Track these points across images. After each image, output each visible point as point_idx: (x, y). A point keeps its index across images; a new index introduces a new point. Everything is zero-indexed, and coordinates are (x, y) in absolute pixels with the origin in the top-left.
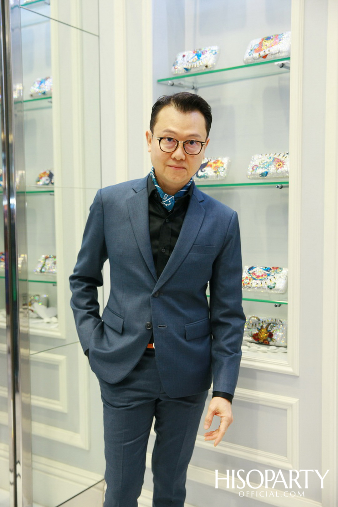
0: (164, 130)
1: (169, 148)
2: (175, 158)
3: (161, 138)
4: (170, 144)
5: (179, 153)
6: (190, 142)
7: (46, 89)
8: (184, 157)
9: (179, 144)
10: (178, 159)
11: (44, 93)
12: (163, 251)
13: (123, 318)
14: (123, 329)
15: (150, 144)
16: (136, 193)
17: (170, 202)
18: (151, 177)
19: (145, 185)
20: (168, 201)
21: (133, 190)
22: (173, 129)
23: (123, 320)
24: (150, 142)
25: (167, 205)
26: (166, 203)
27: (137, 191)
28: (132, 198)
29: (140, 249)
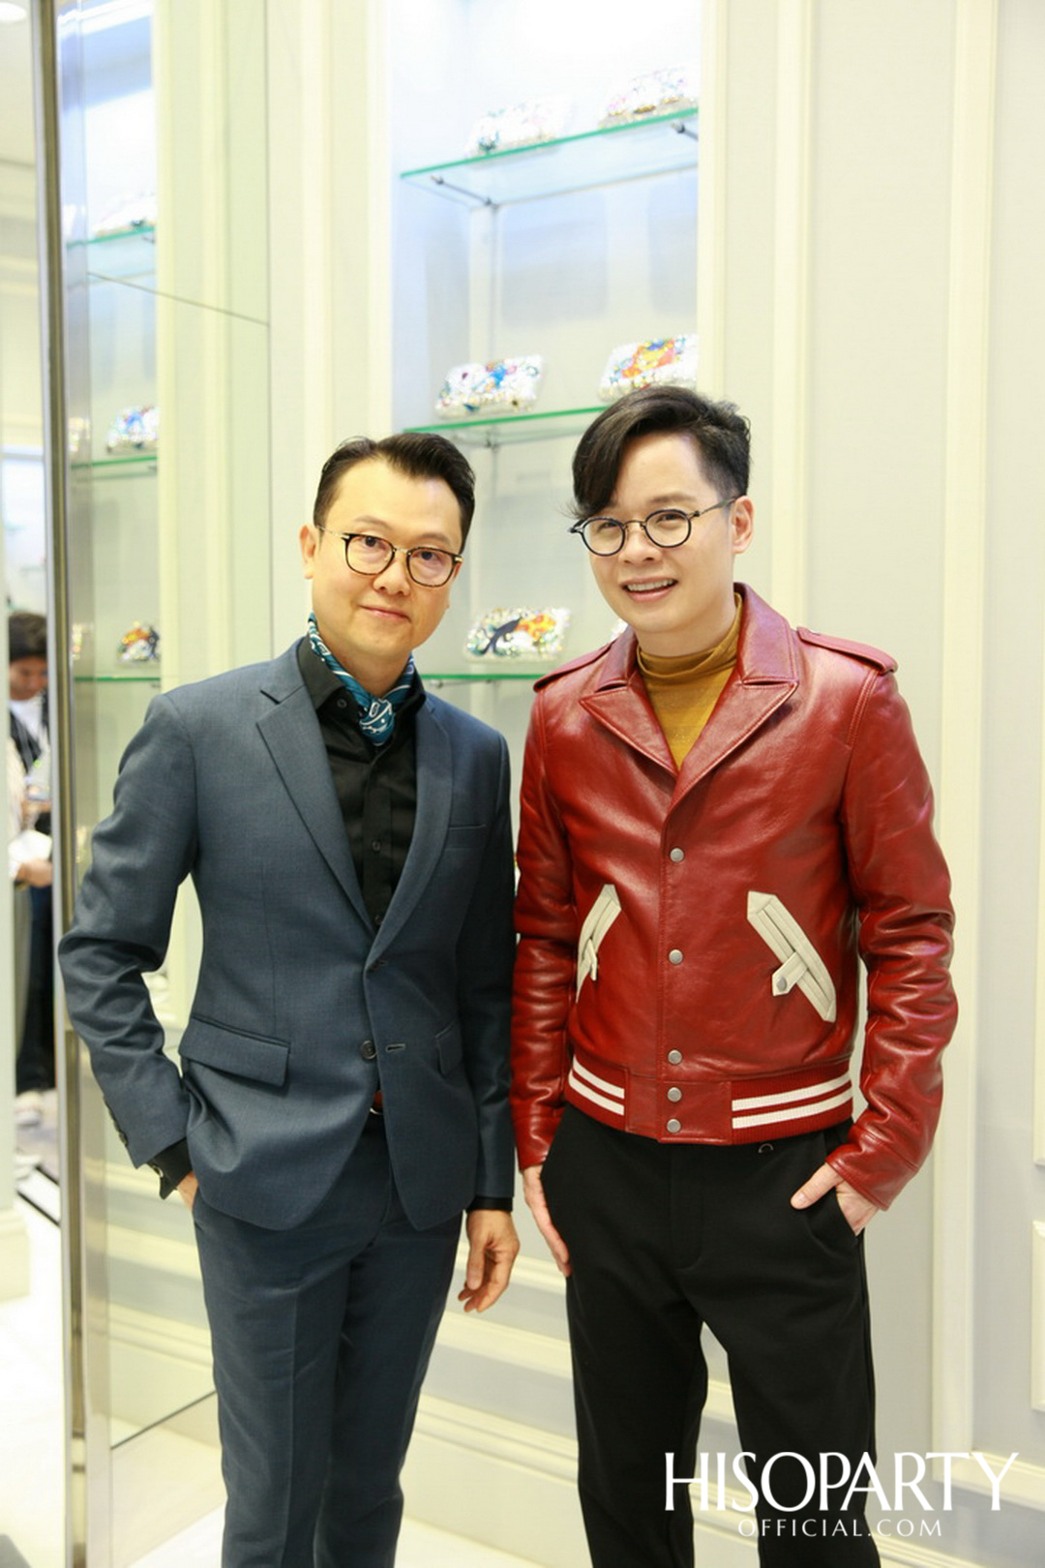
0: (356, 517)
1: (371, 561)
2: (383, 588)
3: (352, 536)
4: (374, 553)
5: (394, 576)
6: (424, 551)
7: (148, 437)
8: (406, 587)
9: (397, 554)
10: (390, 590)
11: (139, 446)
12: (375, 849)
13: (288, 1044)
14: (289, 1075)
15: (310, 560)
16: (277, 702)
17: (383, 721)
18: (318, 653)
19: (299, 682)
20: (379, 719)
21: (264, 697)
22: (381, 515)
23: (286, 1049)
24: (312, 552)
25: (375, 730)
26: (374, 725)
27: (279, 699)
28: (270, 718)
29: (323, 850)
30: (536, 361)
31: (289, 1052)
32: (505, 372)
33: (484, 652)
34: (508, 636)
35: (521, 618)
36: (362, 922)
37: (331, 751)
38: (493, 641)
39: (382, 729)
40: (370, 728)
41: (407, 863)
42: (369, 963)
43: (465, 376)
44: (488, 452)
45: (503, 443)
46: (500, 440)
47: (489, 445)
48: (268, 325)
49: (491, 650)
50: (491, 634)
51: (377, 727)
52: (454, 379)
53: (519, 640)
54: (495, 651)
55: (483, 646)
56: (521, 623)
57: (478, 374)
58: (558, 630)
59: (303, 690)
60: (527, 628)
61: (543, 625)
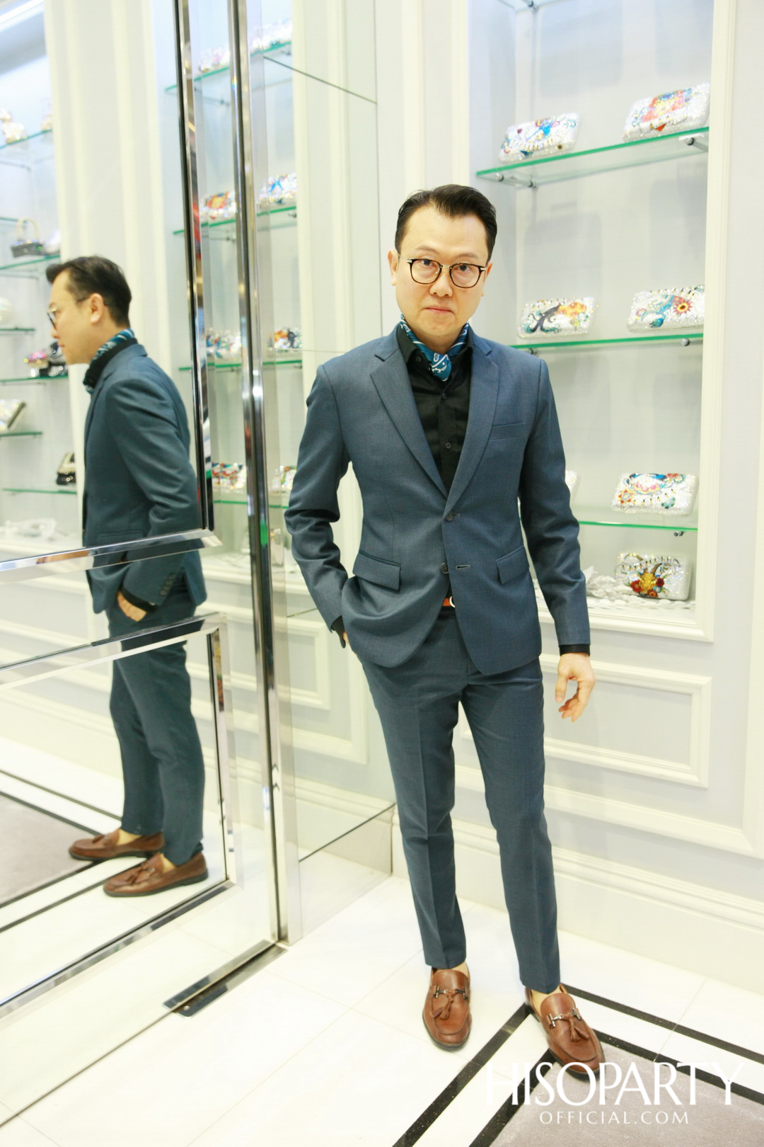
0: (417, 247)
2: (435, 293)
5: (442, 284)
6: (460, 266)
8: (450, 292)
10: (441, 295)
12: (448, 448)
13: (398, 565)
14: (401, 583)
15: (394, 273)
16: (383, 360)
17: (444, 364)
18: (404, 330)
19: (396, 346)
20: (440, 364)
21: (377, 358)
22: (433, 244)
23: (399, 568)
24: (395, 268)
25: (440, 370)
26: (438, 367)
27: (384, 358)
28: (379, 370)
29: (411, 449)
30: (574, 116)
31: (400, 569)
32: (551, 125)
33: (534, 330)
34: (552, 319)
35: (560, 305)
36: (440, 492)
37: (415, 390)
38: (540, 323)
39: (444, 369)
40: (436, 369)
41: (463, 452)
42: (445, 514)
43: (519, 131)
44: (530, 190)
45: (539, 184)
46: (538, 181)
47: (531, 185)
48: (376, 103)
49: (539, 328)
50: (538, 318)
51: (441, 368)
52: (512, 134)
53: (560, 321)
54: (542, 329)
55: (533, 326)
56: (561, 308)
57: (530, 129)
58: (589, 311)
59: (398, 352)
60: (564, 312)
61: (578, 309)
